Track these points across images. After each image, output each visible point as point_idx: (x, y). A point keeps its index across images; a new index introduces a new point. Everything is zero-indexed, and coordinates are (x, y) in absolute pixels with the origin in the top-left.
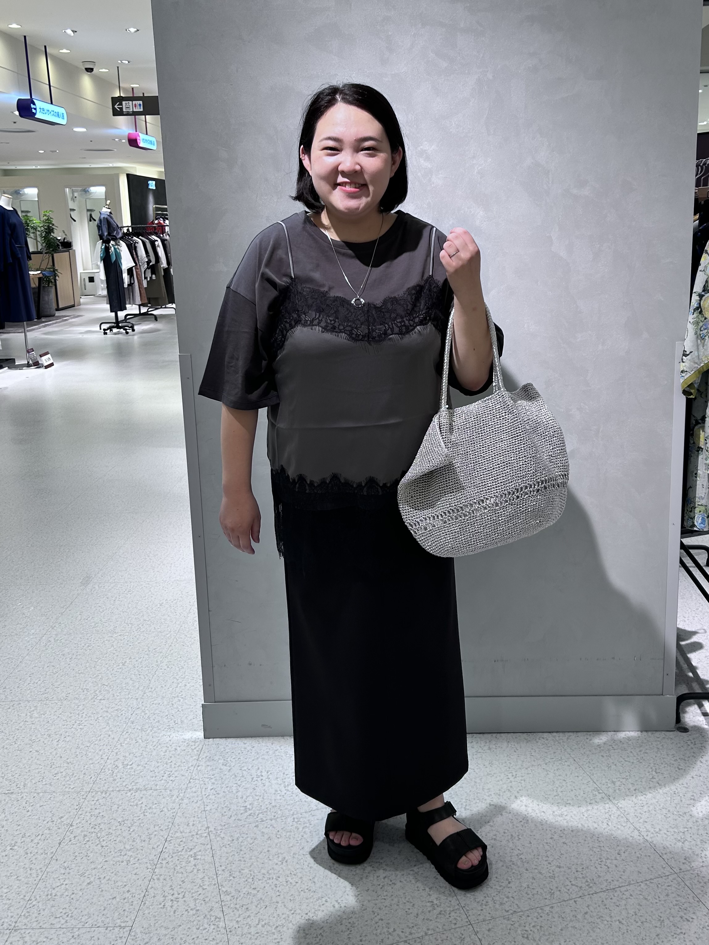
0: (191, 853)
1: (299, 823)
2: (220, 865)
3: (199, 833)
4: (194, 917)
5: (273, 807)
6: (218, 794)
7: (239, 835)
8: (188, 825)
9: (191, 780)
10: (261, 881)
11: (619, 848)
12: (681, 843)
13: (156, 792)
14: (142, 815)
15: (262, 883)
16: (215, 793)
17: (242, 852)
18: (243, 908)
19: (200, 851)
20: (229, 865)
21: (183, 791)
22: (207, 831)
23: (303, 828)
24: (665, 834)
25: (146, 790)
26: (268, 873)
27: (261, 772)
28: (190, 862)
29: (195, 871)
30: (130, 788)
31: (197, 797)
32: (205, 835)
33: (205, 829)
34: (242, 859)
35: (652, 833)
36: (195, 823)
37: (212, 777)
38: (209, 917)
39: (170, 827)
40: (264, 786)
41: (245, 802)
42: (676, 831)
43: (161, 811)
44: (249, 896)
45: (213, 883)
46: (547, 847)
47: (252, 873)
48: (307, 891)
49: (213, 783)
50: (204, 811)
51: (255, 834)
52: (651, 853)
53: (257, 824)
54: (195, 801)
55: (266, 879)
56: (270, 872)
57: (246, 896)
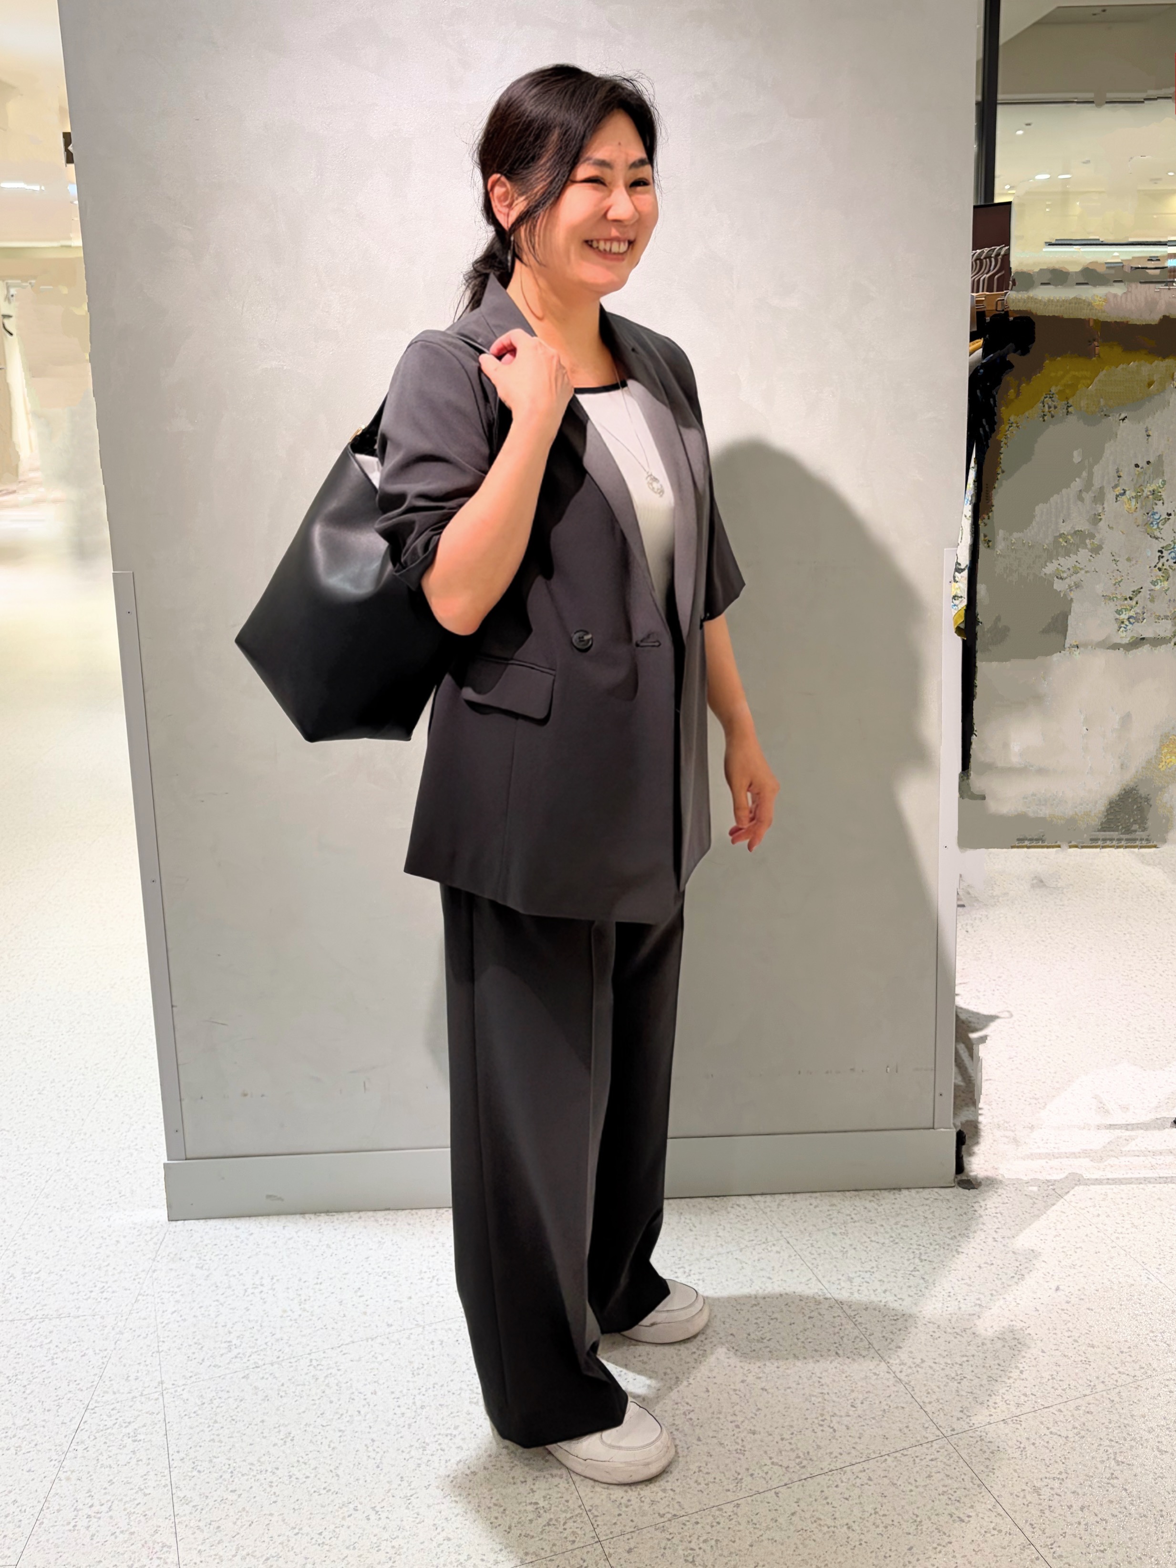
0: (129, 1430)
1: (319, 1368)
2: (176, 1449)
3: (145, 1393)
4: (125, 1545)
5: (277, 1340)
6: (185, 1320)
7: (214, 1394)
8: (127, 1379)
9: (140, 1297)
10: (246, 1477)
11: (854, 1395)
12: (956, 1383)
13: (77, 1319)
14: (50, 1362)
15: (247, 1480)
16: (180, 1319)
17: (216, 1425)
18: (212, 1527)
19: (144, 1426)
20: (193, 1449)
21: (124, 1318)
22: (159, 1389)
23: (326, 1377)
24: (931, 1367)
25: (59, 1317)
26: (259, 1461)
27: (262, 1278)
28: (125, 1447)
29: (134, 1461)
30: (32, 1315)
31: (148, 1327)
32: (156, 1396)
33: (156, 1384)
34: (217, 1439)
35: (910, 1367)
36: (139, 1375)
37: (177, 1290)
38: (150, 1544)
39: (95, 1383)
40: (265, 1303)
41: (230, 1333)
42: (949, 1362)
43: (82, 1356)
44: (223, 1505)
45: (163, 1482)
46: (735, 1398)
47: (230, 1462)
48: (325, 1491)
49: (178, 1301)
50: (158, 1352)
51: (243, 1390)
52: (907, 1402)
53: (247, 1372)
54: (145, 1336)
55: (255, 1473)
56: (262, 1460)
57: (217, 1505)
